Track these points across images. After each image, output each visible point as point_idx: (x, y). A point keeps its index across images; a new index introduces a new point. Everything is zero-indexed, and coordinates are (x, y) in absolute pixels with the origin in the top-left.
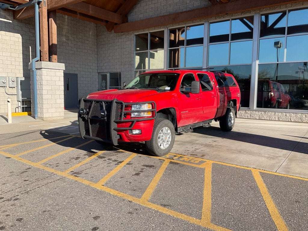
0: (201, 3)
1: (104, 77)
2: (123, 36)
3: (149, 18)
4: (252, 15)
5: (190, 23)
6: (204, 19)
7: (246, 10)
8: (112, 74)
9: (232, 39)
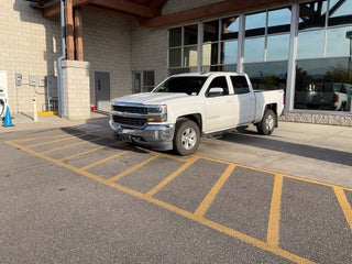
1: (138, 76)
8: (145, 73)
9: (269, 33)
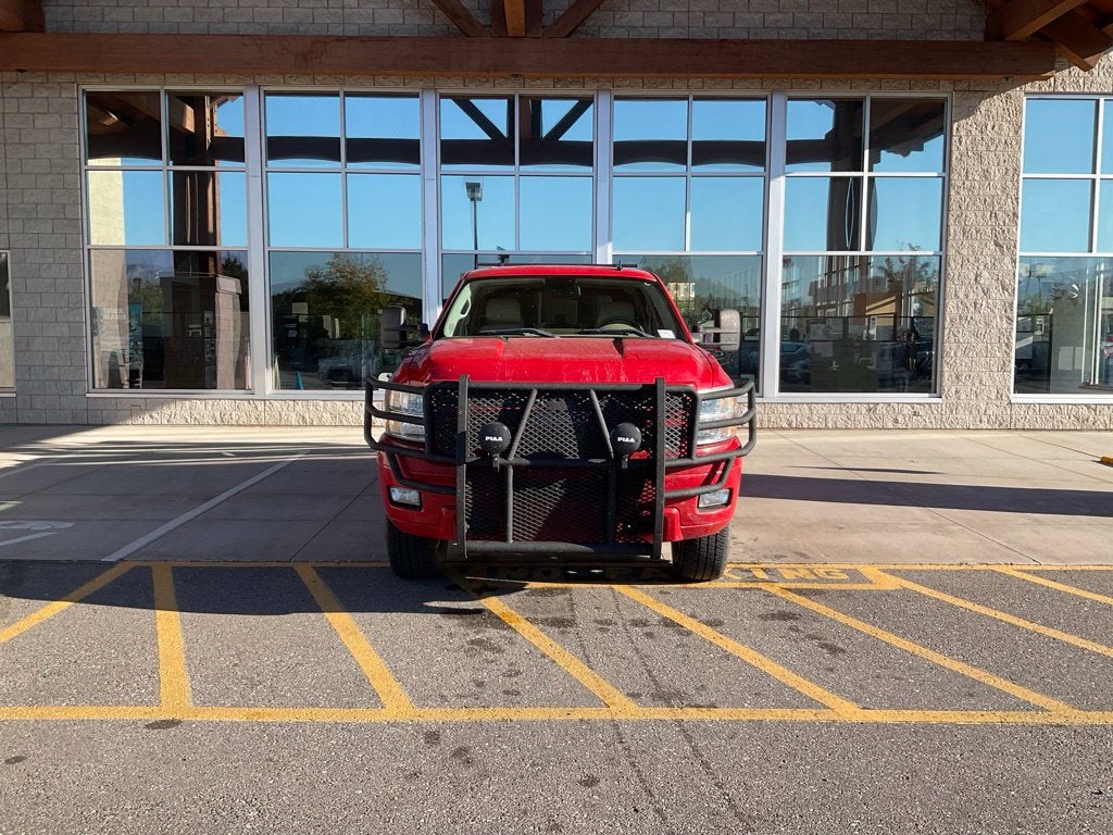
0: (407, 17)
2: (15, 87)
3: (165, 31)
4: (591, 93)
5: (362, 85)
6: (421, 80)
7: (591, 75)
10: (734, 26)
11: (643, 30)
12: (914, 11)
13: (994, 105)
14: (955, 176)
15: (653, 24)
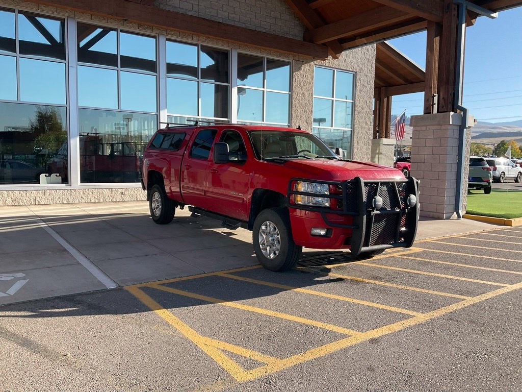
7: (157, 26)
10: (217, 16)
11: (179, 9)
12: (281, 24)
13: (305, 67)
14: (294, 94)
15: (184, 7)
